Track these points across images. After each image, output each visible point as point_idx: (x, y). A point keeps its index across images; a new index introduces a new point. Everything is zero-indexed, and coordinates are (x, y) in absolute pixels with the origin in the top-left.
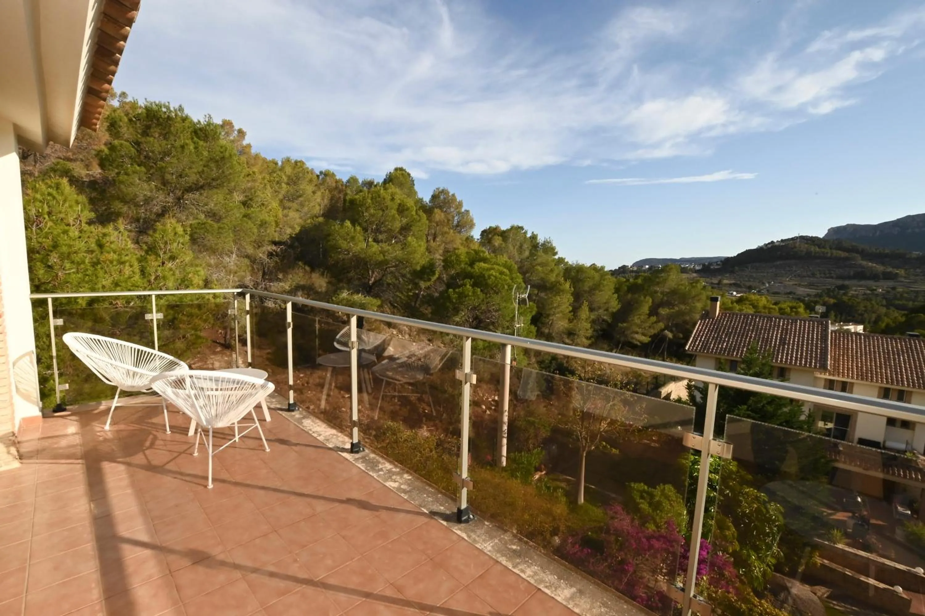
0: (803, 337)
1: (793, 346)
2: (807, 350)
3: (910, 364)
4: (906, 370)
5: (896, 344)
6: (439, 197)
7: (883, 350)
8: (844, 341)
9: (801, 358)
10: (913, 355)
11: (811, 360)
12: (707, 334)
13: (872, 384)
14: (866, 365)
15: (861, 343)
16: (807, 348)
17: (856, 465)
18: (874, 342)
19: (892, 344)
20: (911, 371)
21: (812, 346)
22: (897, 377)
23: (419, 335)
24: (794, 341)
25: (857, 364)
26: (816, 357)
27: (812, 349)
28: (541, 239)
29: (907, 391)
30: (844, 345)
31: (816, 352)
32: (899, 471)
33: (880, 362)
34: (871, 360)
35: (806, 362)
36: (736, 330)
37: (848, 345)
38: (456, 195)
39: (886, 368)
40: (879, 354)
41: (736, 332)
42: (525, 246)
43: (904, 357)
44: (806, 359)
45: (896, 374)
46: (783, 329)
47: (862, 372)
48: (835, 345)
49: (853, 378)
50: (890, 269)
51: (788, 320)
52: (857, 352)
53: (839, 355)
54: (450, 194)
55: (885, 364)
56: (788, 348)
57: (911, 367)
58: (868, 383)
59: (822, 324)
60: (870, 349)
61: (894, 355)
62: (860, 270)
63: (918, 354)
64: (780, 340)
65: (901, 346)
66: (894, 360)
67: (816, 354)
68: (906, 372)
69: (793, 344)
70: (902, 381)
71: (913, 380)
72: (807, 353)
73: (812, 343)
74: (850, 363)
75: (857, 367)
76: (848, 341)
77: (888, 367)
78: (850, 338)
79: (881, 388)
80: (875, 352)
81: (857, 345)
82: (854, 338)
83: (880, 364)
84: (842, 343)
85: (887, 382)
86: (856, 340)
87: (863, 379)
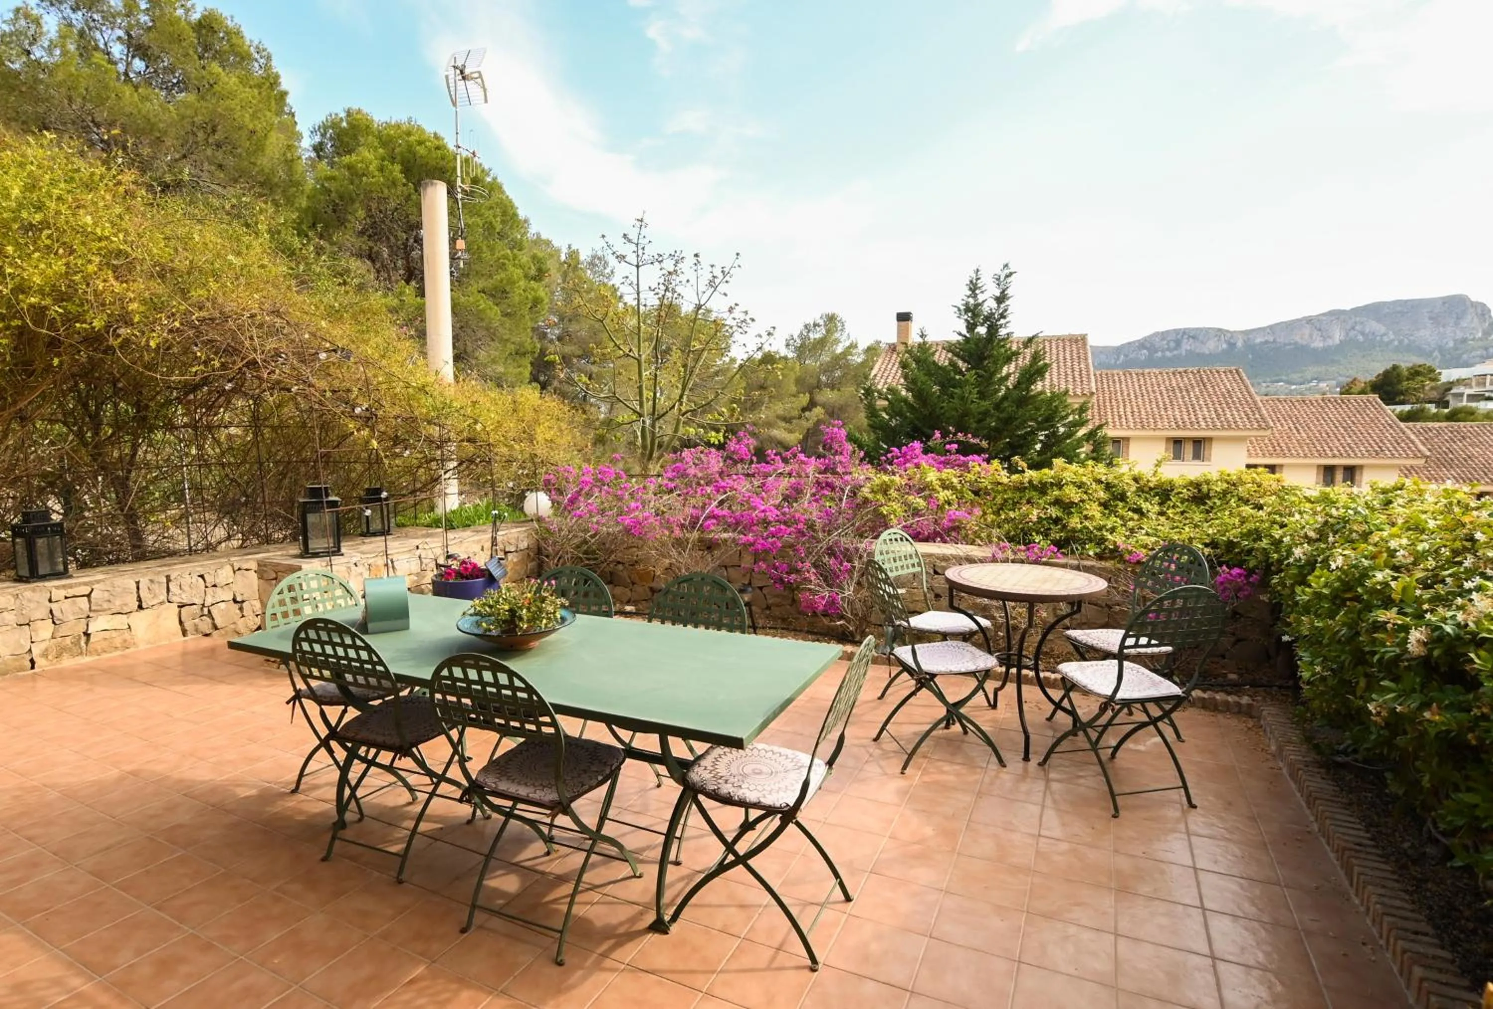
3: (1205, 401)
5: (1182, 378)
7: (1166, 388)
8: (1108, 383)
10: (1207, 389)
13: (1157, 433)
14: (1145, 409)
15: (1133, 382)
18: (1150, 379)
19: (1176, 378)
20: (1208, 408)
21: (1065, 368)
22: (1190, 419)
25: (1132, 408)
29: (1206, 438)
30: (1109, 387)
33: (1164, 402)
34: (1150, 402)
37: (1114, 387)
39: (1173, 409)
40: (1161, 393)
43: (1194, 392)
45: (1188, 413)
47: (1140, 419)
48: (1097, 389)
49: (1128, 428)
52: (1129, 395)
53: (1104, 401)
55: (1171, 405)
57: (1206, 404)
58: (1152, 433)
59: (1077, 342)
60: (1146, 388)
61: (1181, 392)
63: (1213, 387)
65: (1189, 380)
66: (1183, 397)
68: (1202, 410)
70: (1198, 422)
71: (1212, 419)
73: (1065, 365)
74: (1121, 410)
75: (1132, 412)
76: (1114, 382)
77: (1176, 408)
78: (1116, 378)
79: (1168, 439)
80: (1154, 392)
81: (1127, 386)
82: (1123, 378)
83: (1165, 405)
84: (1105, 386)
85: (1178, 427)
86: (1126, 381)
87: (1143, 427)
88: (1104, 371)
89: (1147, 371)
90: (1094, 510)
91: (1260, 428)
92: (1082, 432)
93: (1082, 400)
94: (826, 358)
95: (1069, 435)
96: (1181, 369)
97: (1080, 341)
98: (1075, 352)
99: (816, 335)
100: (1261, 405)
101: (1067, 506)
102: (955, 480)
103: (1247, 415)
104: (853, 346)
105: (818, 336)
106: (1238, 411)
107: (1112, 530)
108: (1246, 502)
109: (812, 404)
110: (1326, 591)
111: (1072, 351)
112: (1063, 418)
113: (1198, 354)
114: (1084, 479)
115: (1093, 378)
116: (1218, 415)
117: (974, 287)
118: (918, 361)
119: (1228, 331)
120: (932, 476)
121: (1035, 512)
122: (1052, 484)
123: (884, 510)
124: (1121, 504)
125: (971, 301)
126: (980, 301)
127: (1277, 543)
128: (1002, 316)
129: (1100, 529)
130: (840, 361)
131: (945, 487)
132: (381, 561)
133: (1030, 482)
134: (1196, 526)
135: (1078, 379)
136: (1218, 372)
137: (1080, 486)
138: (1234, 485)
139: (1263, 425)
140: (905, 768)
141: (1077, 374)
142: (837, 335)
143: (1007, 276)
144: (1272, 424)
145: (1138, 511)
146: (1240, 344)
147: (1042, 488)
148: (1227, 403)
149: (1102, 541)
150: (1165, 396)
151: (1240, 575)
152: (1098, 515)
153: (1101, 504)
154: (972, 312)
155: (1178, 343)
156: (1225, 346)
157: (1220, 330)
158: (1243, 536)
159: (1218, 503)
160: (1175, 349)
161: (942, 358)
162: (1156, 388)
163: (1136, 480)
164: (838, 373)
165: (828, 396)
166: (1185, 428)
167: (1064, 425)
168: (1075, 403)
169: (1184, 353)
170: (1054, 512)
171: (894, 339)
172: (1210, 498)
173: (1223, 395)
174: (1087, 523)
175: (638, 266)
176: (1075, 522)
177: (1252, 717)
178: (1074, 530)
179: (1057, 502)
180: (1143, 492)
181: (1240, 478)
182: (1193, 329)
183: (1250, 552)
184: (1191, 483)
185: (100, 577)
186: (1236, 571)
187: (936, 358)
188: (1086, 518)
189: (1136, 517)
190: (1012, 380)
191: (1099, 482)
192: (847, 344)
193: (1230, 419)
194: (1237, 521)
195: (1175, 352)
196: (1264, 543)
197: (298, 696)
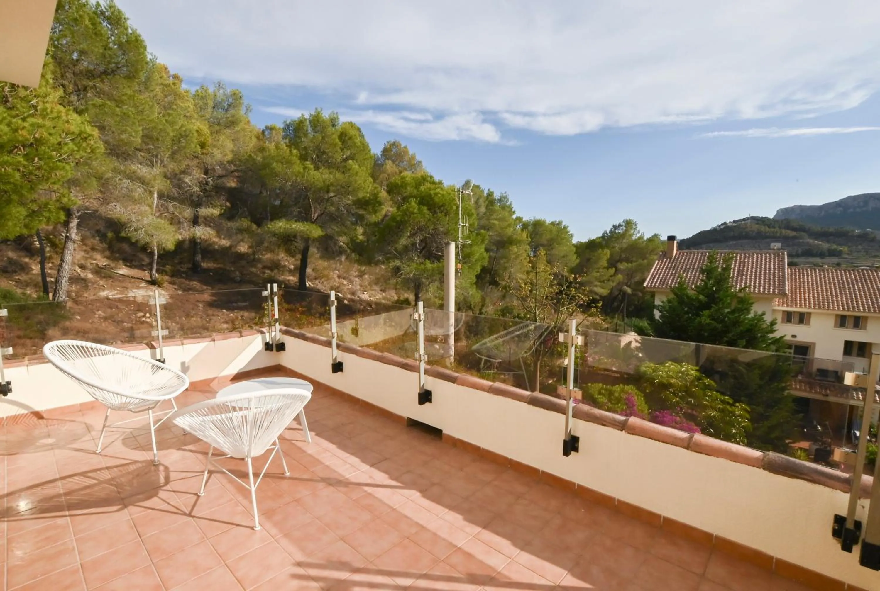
0: (761, 268)
1: (751, 276)
2: (765, 279)
3: (865, 292)
4: (861, 297)
5: (850, 275)
6: (391, 150)
7: (838, 281)
8: (799, 275)
9: (760, 286)
10: (867, 284)
11: (769, 287)
12: (665, 272)
13: (829, 312)
14: (823, 295)
15: (816, 276)
16: (765, 277)
17: (816, 392)
18: (828, 274)
19: (846, 275)
20: (866, 297)
21: (770, 275)
22: (852, 304)
23: (371, 286)
24: (751, 272)
25: (814, 294)
26: (774, 284)
27: (769, 277)
28: (497, 195)
29: (863, 317)
30: (800, 279)
31: (774, 280)
32: (857, 394)
33: (836, 291)
34: (827, 291)
35: (764, 289)
36: (694, 266)
37: (804, 279)
38: (408, 147)
39: (841, 296)
40: (835, 285)
41: (693, 268)
42: (481, 201)
43: (858, 285)
44: (764, 286)
45: (852, 301)
46: (740, 262)
47: (819, 302)
48: (792, 280)
49: (810, 307)
50: (834, 247)
51: (745, 254)
52: (812, 285)
53: (796, 288)
54: (402, 146)
55: (841, 294)
56: (746, 279)
57: (865, 294)
58: (825, 311)
59: (778, 256)
60: (825, 281)
61: (848, 285)
62: (807, 248)
63: (871, 282)
64: (738, 272)
65: (855, 277)
66: (849, 289)
67: (774, 282)
68: (861, 299)
69: (751, 274)
70: (858, 307)
71: (868, 305)
72: (765, 282)
73: (770, 272)
74: (807, 295)
75: (814, 297)
76: (803, 275)
77: (844, 295)
78: (805, 272)
79: (836, 316)
80: (830, 284)
81: (812, 278)
82: (810, 272)
84: (797, 277)
85: (844, 309)
86: (811, 274)
87: (819, 308)
94: (625, 244)
96: (850, 269)
97: (780, 255)
99: (620, 231)
104: (641, 237)
111: (775, 262)
116: (872, 303)
130: (633, 246)
135: (777, 283)
141: (776, 279)
142: (631, 231)
150: (837, 287)
162: (831, 281)
166: (849, 309)
169: (870, 209)
192: (638, 236)
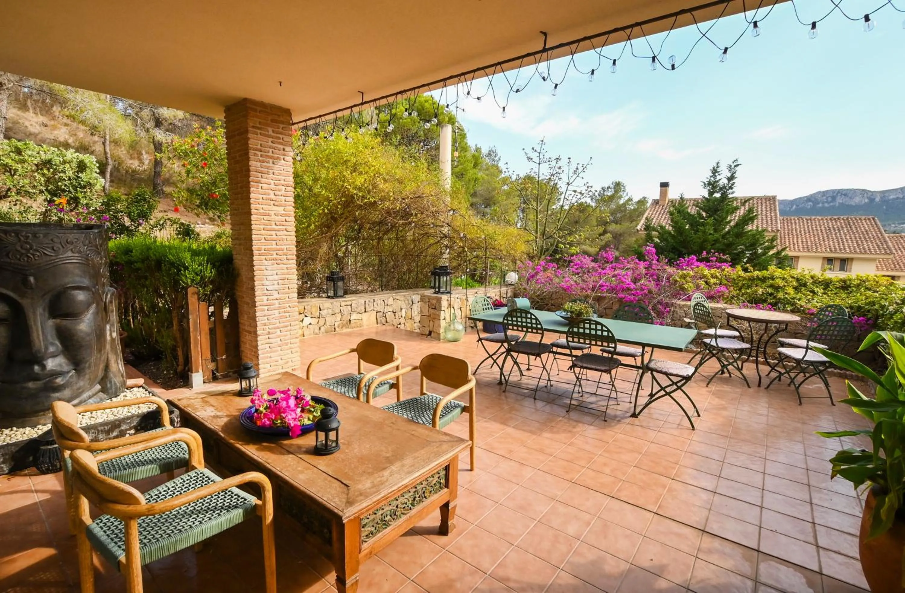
3: (850, 237)
4: (847, 240)
5: (836, 222)
7: (825, 227)
8: (787, 224)
10: (852, 229)
12: (658, 217)
14: (811, 240)
15: (803, 224)
18: (815, 222)
19: (832, 222)
20: (852, 240)
22: (839, 247)
25: (802, 239)
29: (849, 258)
30: (788, 227)
33: (823, 236)
34: (814, 236)
37: (791, 227)
40: (822, 231)
43: (844, 231)
45: (839, 244)
47: (807, 246)
49: (799, 250)
52: (800, 232)
53: (785, 235)
55: (828, 238)
58: (813, 254)
60: (812, 228)
61: (835, 231)
63: (856, 228)
65: (841, 224)
66: (836, 234)
70: (845, 249)
71: (854, 247)
74: (795, 240)
75: (802, 242)
76: (791, 224)
77: (831, 240)
78: (793, 221)
79: (824, 258)
80: (817, 230)
81: (800, 226)
82: (797, 221)
83: (823, 238)
84: (786, 226)
85: (831, 251)
86: (799, 223)
87: (808, 250)
88: (786, 217)
89: (813, 217)
90: (791, 291)
91: (886, 253)
92: (771, 252)
93: (773, 234)
94: (613, 206)
95: (764, 254)
96: (836, 217)
97: (771, 199)
98: (768, 206)
99: (609, 193)
100: (888, 239)
101: (777, 288)
102: (718, 275)
103: (878, 245)
104: (630, 200)
105: (609, 194)
106: (872, 243)
107: (799, 299)
108: (870, 290)
109: (605, 232)
110: (900, 321)
111: (766, 206)
112: (761, 244)
113: (848, 206)
114: (785, 276)
115: (779, 221)
116: (858, 245)
117: (715, 172)
118: (679, 212)
119: (870, 191)
120: (706, 272)
121: (761, 290)
122: (769, 278)
123: (686, 286)
124: (803, 288)
125: (712, 179)
126: (717, 179)
127: (883, 307)
128: (731, 188)
129: (793, 298)
130: (621, 208)
131: (713, 277)
132: (465, 297)
133: (757, 276)
134: (842, 300)
135: (769, 222)
136: (860, 219)
137: (784, 279)
138: (864, 281)
139: (888, 252)
140: (708, 384)
141: (769, 219)
142: (621, 194)
143: (735, 166)
144: (894, 251)
145: (813, 292)
146: (878, 199)
147: (763, 280)
148: (865, 238)
149: (794, 304)
150: (824, 233)
151: (863, 320)
152: (792, 293)
153: (793, 288)
154: (712, 185)
155: (834, 198)
156: (867, 200)
157: (863, 190)
158: (866, 304)
159: (855, 289)
160: (831, 202)
161: (692, 211)
162: (818, 228)
163: (812, 277)
164: (619, 215)
165: (613, 227)
166: (836, 252)
167: (761, 249)
168: (768, 236)
169: (837, 204)
170: (770, 290)
171: (658, 197)
172: (850, 287)
173: (863, 233)
174: (787, 296)
175: (539, 164)
176: (780, 295)
177: (863, 381)
178: (780, 299)
179: (771, 286)
180: (816, 283)
181: (867, 279)
182: (845, 190)
183: (869, 311)
184: (841, 280)
185: (354, 298)
186: (862, 318)
187: (689, 211)
188: (786, 293)
189: (811, 294)
190: (732, 224)
191: (793, 277)
192: (627, 198)
193: (866, 247)
194: (864, 298)
195: (832, 204)
196: (877, 307)
197: (480, 339)
